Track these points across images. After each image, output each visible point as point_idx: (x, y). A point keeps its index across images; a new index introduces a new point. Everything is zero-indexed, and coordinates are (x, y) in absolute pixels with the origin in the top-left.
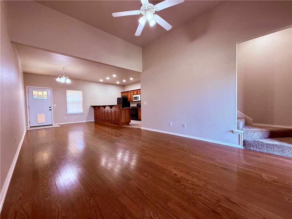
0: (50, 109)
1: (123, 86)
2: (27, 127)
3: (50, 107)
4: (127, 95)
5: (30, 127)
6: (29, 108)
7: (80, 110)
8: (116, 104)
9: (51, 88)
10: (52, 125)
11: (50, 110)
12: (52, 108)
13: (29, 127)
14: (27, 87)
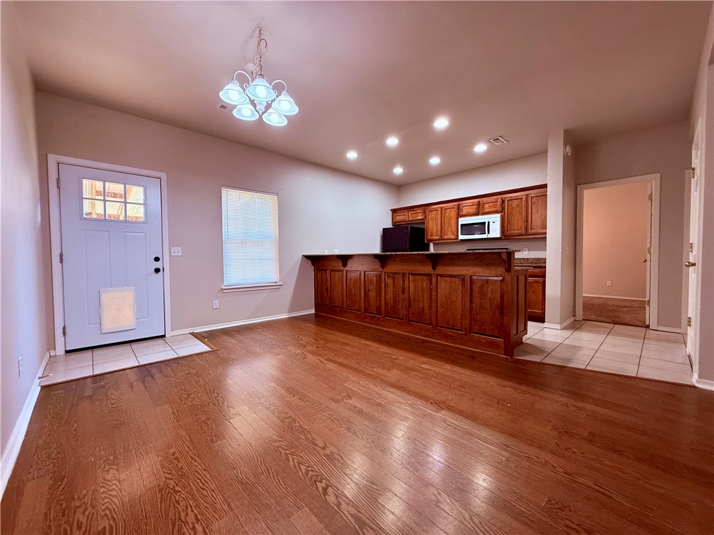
0: (158, 265)
1: (398, 187)
2: (53, 353)
3: (157, 259)
4: (420, 217)
5: (67, 352)
6: (61, 261)
7: (268, 272)
8: (377, 249)
9: (164, 176)
10: (164, 336)
11: (157, 270)
12: (166, 263)
13: (60, 351)
14: (52, 159)
